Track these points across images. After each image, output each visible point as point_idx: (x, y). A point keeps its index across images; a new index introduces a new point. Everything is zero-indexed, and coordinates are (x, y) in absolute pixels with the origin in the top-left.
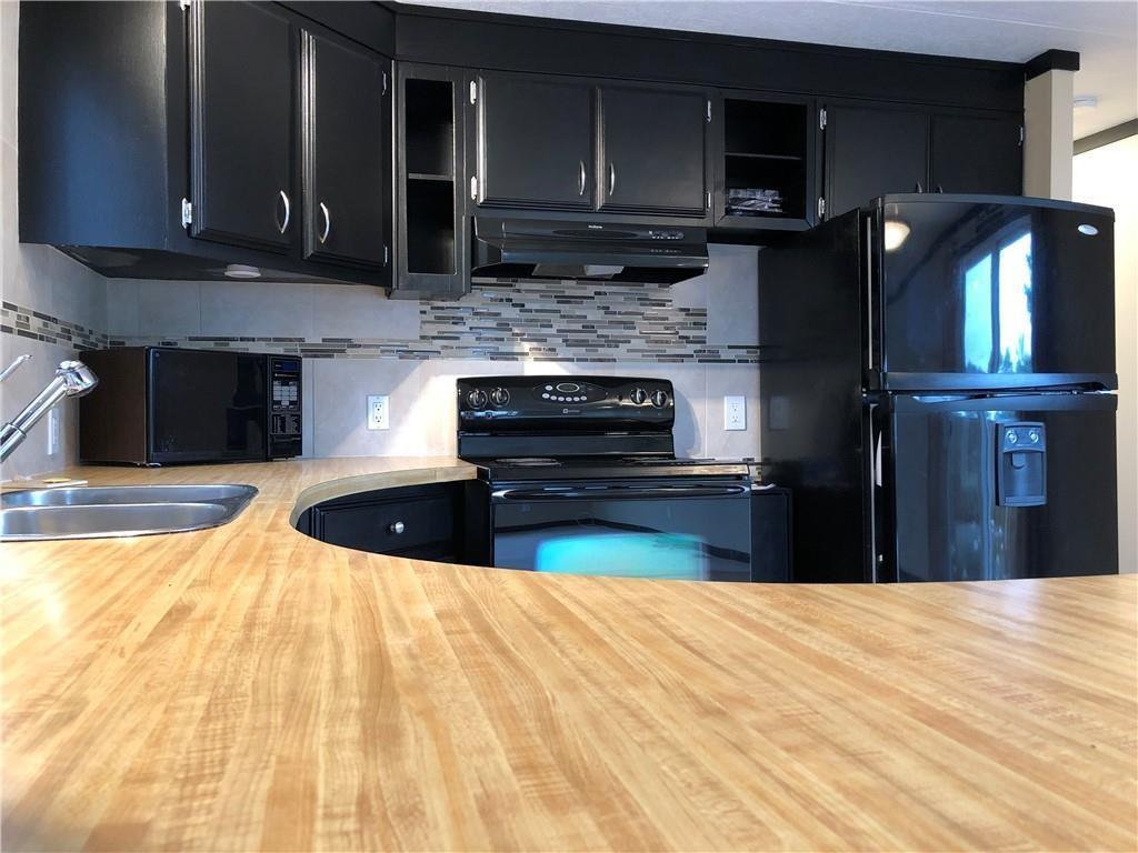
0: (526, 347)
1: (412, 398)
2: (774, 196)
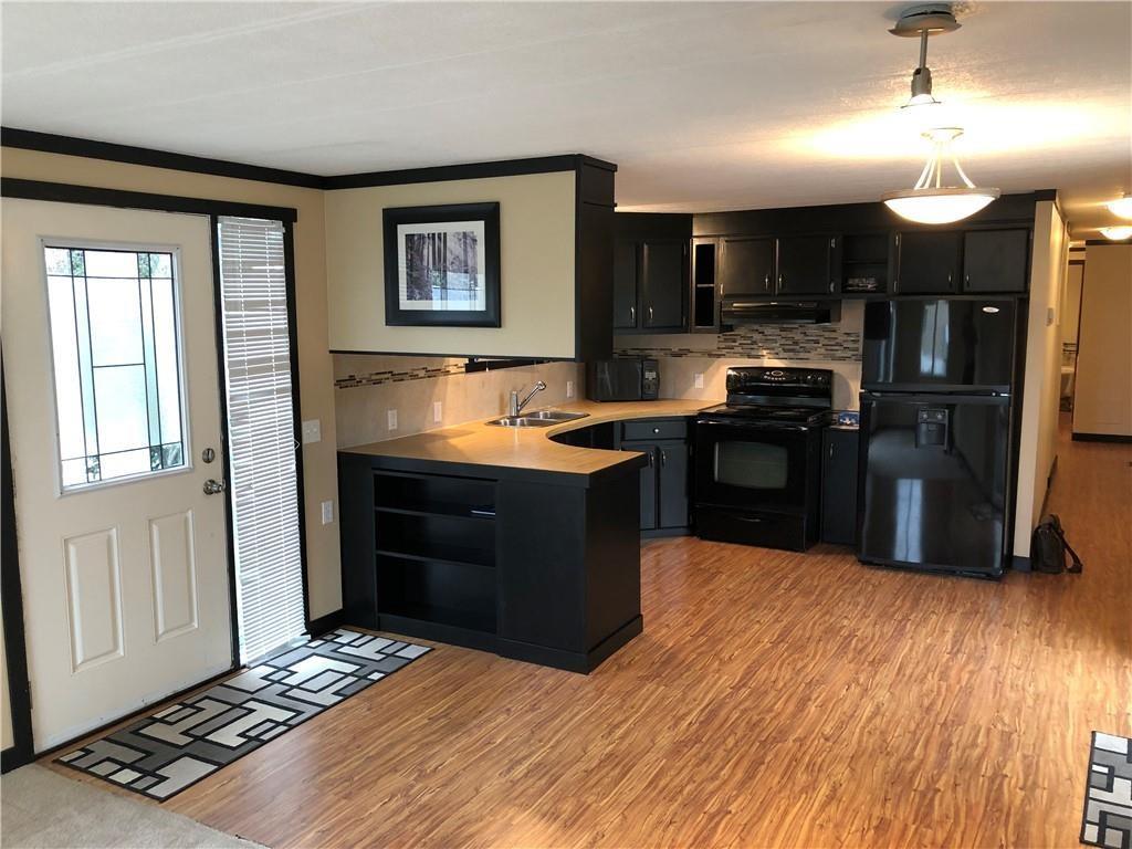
0: (765, 352)
1: (713, 375)
2: (872, 280)
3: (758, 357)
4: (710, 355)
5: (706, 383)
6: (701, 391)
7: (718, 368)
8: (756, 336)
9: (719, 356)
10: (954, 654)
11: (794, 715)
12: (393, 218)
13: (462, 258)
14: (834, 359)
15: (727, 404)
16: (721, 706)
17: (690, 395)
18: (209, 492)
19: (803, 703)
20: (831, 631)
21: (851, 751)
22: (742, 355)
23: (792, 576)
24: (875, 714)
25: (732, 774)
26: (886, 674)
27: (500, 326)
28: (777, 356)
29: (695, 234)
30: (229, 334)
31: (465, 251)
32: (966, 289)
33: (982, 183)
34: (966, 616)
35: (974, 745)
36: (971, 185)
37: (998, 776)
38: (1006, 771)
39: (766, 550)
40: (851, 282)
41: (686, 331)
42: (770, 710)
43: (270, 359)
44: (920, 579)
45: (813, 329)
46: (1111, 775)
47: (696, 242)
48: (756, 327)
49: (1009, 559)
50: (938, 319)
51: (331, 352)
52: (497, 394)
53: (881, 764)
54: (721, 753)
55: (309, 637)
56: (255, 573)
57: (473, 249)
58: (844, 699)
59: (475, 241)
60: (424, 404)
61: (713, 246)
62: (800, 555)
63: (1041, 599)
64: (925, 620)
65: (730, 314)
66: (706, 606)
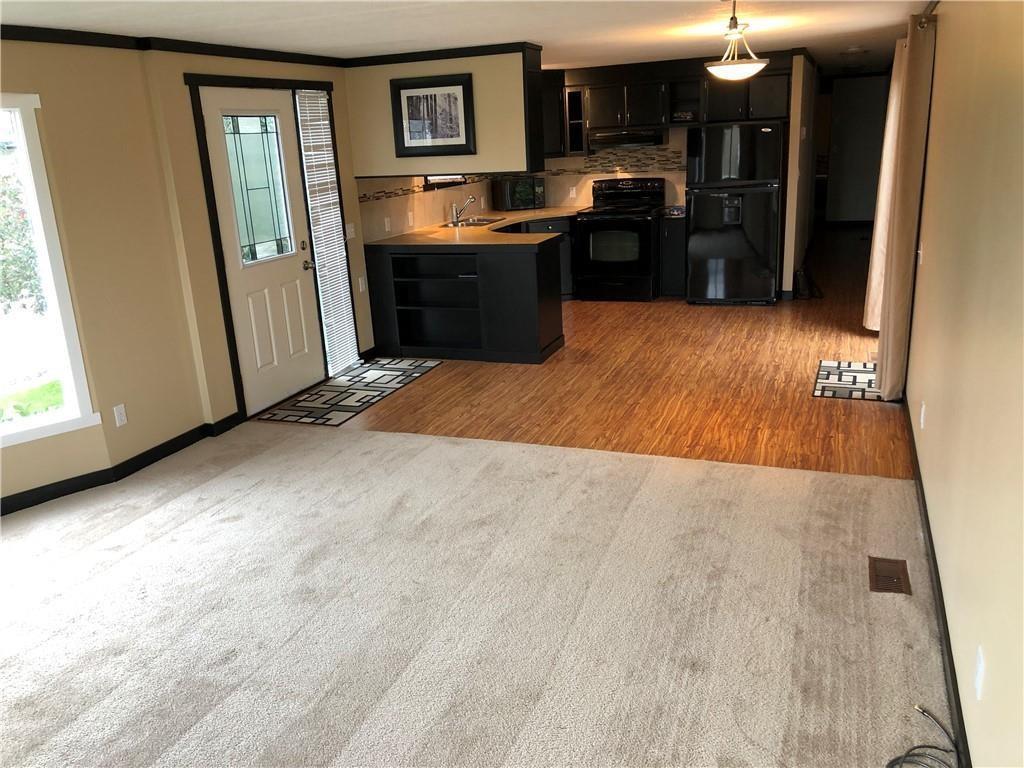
0: (618, 168)
1: (582, 187)
2: (690, 114)
3: (613, 172)
4: (580, 173)
5: (578, 193)
6: (574, 200)
7: (585, 183)
8: (612, 157)
9: (585, 173)
10: (748, 339)
11: (663, 369)
12: (397, 86)
13: (448, 110)
14: (665, 169)
15: (594, 207)
16: (622, 369)
17: (566, 203)
18: (306, 269)
19: (667, 364)
20: (676, 336)
21: (696, 379)
22: (602, 172)
23: (647, 313)
24: (707, 365)
25: (636, 392)
26: (711, 350)
27: (475, 153)
28: (626, 171)
29: (566, 84)
30: (308, 167)
31: (450, 106)
32: (751, 117)
33: (761, 55)
34: (754, 322)
35: (760, 370)
36: (755, 58)
37: (772, 380)
38: (777, 378)
39: (626, 303)
40: (675, 115)
41: (564, 155)
42: (649, 368)
43: (326, 184)
44: (726, 308)
45: (652, 149)
46: (829, 374)
47: (568, 90)
48: (609, 150)
49: (780, 293)
50: (732, 139)
51: (356, 178)
52: (442, 207)
53: (713, 382)
54: (628, 385)
55: (362, 361)
56: (332, 320)
57: (455, 104)
58: (689, 362)
59: (456, 99)
60: (402, 214)
61: (580, 92)
62: (649, 303)
63: (798, 312)
64: (731, 326)
65: (595, 142)
66: (598, 331)
